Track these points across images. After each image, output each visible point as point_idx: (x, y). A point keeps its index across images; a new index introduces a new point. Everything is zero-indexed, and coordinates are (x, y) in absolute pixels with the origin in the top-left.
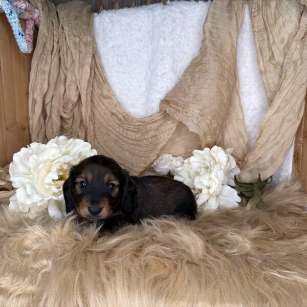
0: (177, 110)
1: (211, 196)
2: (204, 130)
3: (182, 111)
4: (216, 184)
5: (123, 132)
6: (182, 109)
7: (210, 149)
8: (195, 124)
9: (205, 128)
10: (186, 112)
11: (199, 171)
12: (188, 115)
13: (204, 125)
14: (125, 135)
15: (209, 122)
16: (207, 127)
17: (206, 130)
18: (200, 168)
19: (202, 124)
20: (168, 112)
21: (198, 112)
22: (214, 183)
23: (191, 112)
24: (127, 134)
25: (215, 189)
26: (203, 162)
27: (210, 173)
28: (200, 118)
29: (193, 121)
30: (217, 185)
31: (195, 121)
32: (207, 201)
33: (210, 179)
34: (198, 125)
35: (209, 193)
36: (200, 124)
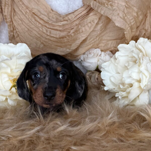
0: (102, 4)
1: (142, 91)
2: (131, 23)
3: (107, 4)
4: (146, 77)
5: (47, 31)
6: (107, 2)
7: (136, 42)
8: (121, 17)
9: (132, 21)
10: (111, 5)
11: (127, 65)
12: (114, 8)
13: (131, 18)
14: (48, 34)
15: (135, 14)
16: (134, 19)
17: (132, 24)
18: (128, 62)
19: (128, 17)
20: (92, 7)
21: (124, 4)
22: (144, 77)
23: (116, 5)
24: (50, 33)
25: (146, 83)
26: (130, 55)
27: (139, 66)
28: (126, 11)
29: (118, 14)
30: (147, 79)
31: (121, 15)
32: (138, 96)
33: (140, 72)
34: (124, 19)
35: (140, 87)
36: (126, 18)
